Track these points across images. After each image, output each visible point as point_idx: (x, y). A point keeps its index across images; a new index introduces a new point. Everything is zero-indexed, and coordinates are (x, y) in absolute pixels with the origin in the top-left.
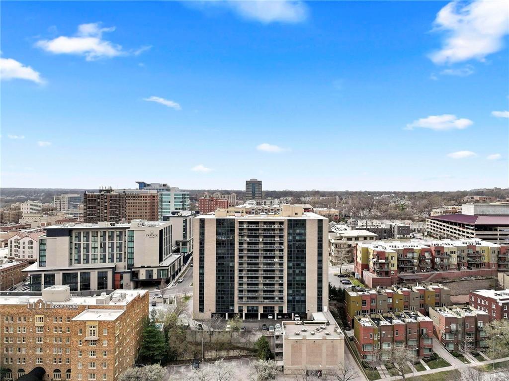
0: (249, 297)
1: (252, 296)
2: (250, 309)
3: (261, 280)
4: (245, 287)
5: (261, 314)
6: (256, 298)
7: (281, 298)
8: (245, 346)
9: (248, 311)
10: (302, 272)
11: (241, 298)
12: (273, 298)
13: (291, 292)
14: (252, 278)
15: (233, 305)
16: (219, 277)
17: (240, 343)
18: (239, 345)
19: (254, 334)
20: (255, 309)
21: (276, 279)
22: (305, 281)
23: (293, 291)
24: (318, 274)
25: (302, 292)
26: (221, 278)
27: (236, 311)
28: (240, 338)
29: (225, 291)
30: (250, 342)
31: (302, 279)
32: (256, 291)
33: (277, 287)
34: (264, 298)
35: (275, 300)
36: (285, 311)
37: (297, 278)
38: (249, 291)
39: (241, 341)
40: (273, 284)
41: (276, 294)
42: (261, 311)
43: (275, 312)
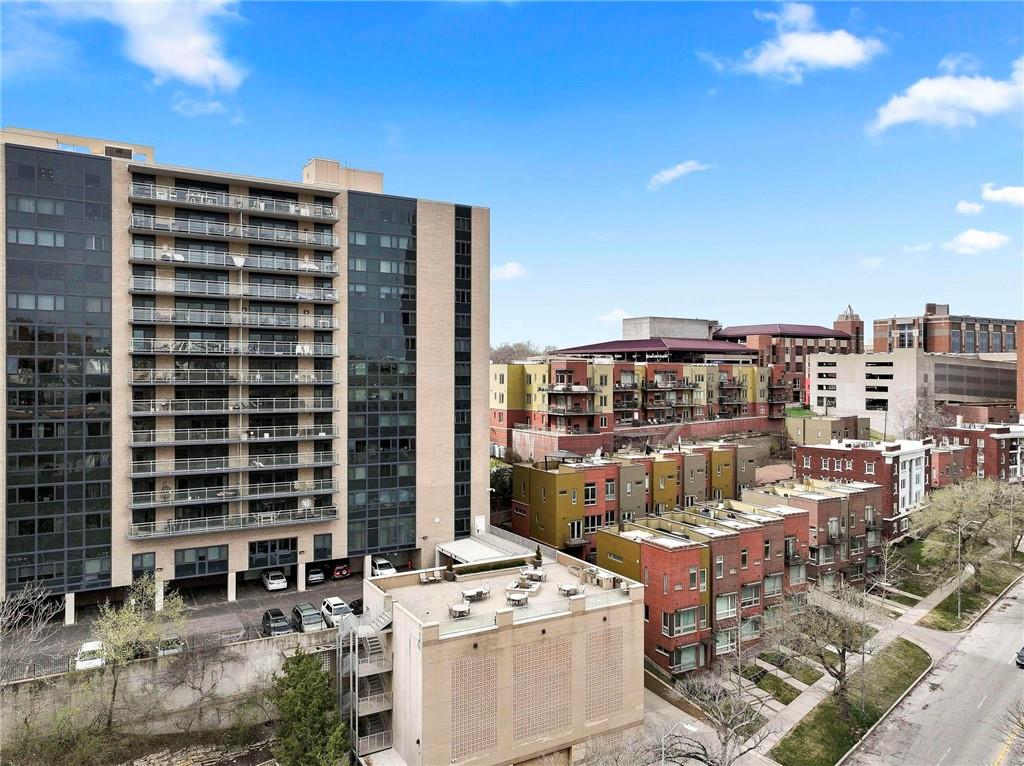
0: (185, 507)
1: (198, 501)
2: (190, 558)
3: (239, 432)
4: (165, 466)
5: (240, 575)
6: (216, 509)
7: (323, 501)
8: (195, 726)
9: (179, 569)
10: (401, 396)
11: (144, 517)
12: (292, 502)
13: (361, 474)
14: (196, 422)
15: (104, 552)
16: (26, 430)
17: (165, 715)
18: (159, 727)
19: (235, 658)
20: (213, 556)
21: (305, 425)
22: (412, 430)
23: (371, 471)
24: (458, 404)
25: (403, 471)
26: (38, 432)
27: (122, 575)
28: (162, 690)
29: (60, 490)
30: (217, 702)
31: (403, 422)
32: (218, 480)
33: (306, 458)
34: (254, 506)
35: (300, 510)
36: (340, 550)
37: (384, 422)
38: (182, 482)
39: (168, 707)
40: (293, 447)
41: (305, 484)
42: (239, 561)
43: (299, 557)
